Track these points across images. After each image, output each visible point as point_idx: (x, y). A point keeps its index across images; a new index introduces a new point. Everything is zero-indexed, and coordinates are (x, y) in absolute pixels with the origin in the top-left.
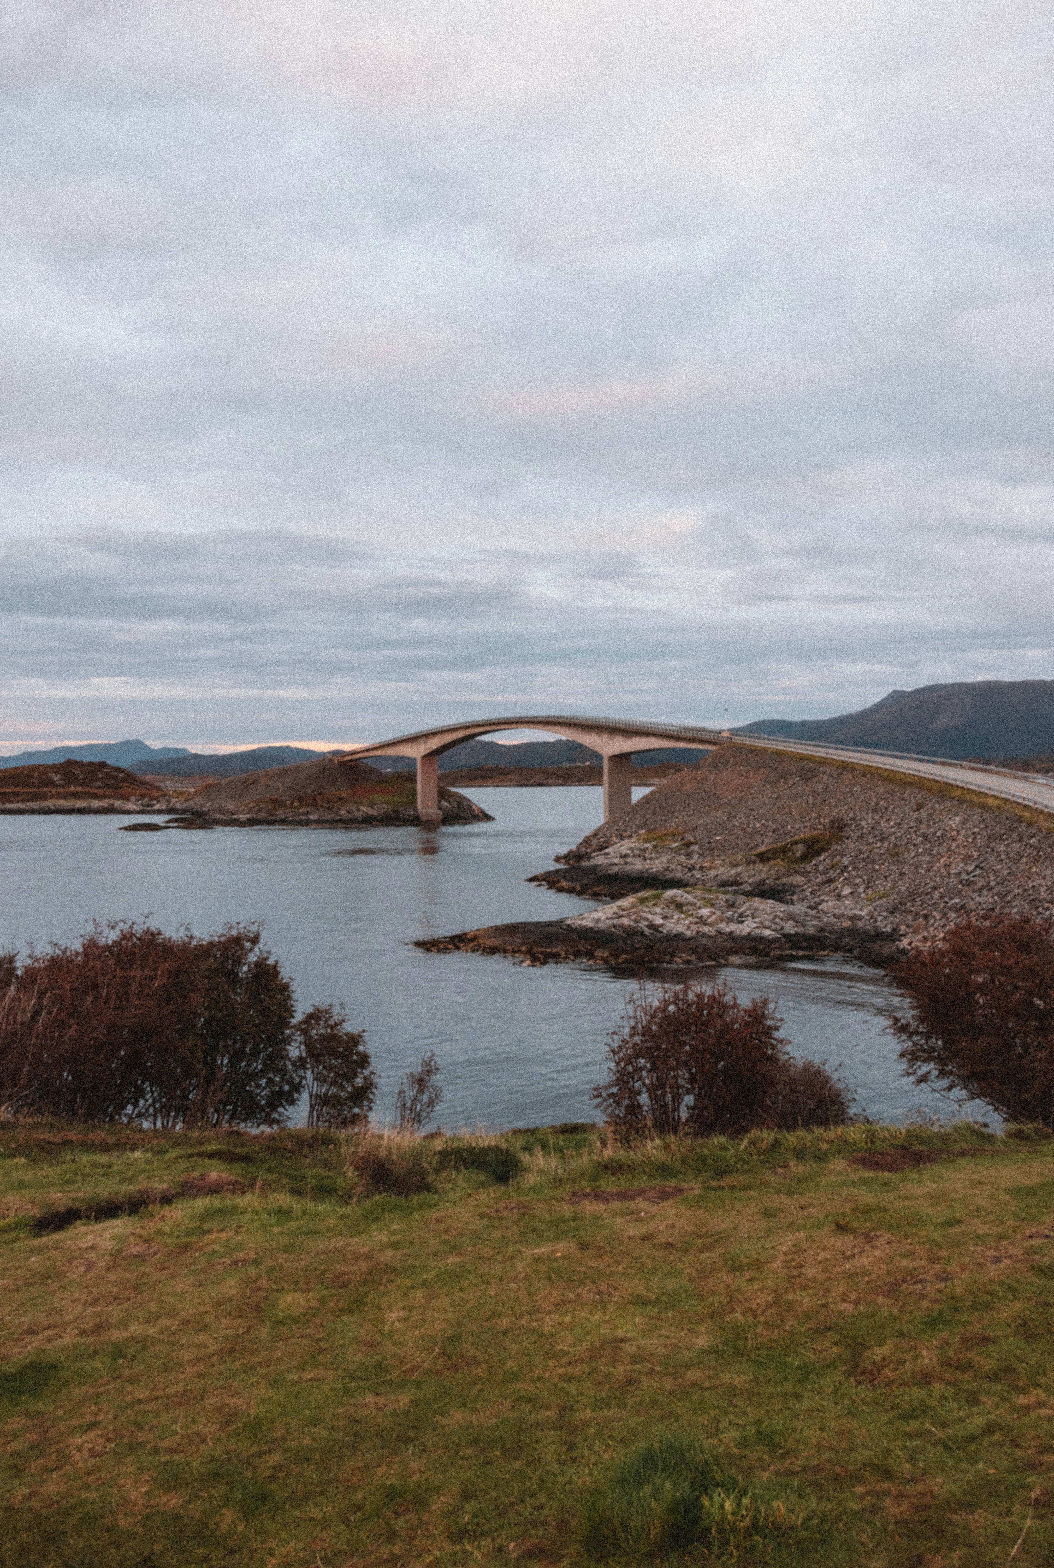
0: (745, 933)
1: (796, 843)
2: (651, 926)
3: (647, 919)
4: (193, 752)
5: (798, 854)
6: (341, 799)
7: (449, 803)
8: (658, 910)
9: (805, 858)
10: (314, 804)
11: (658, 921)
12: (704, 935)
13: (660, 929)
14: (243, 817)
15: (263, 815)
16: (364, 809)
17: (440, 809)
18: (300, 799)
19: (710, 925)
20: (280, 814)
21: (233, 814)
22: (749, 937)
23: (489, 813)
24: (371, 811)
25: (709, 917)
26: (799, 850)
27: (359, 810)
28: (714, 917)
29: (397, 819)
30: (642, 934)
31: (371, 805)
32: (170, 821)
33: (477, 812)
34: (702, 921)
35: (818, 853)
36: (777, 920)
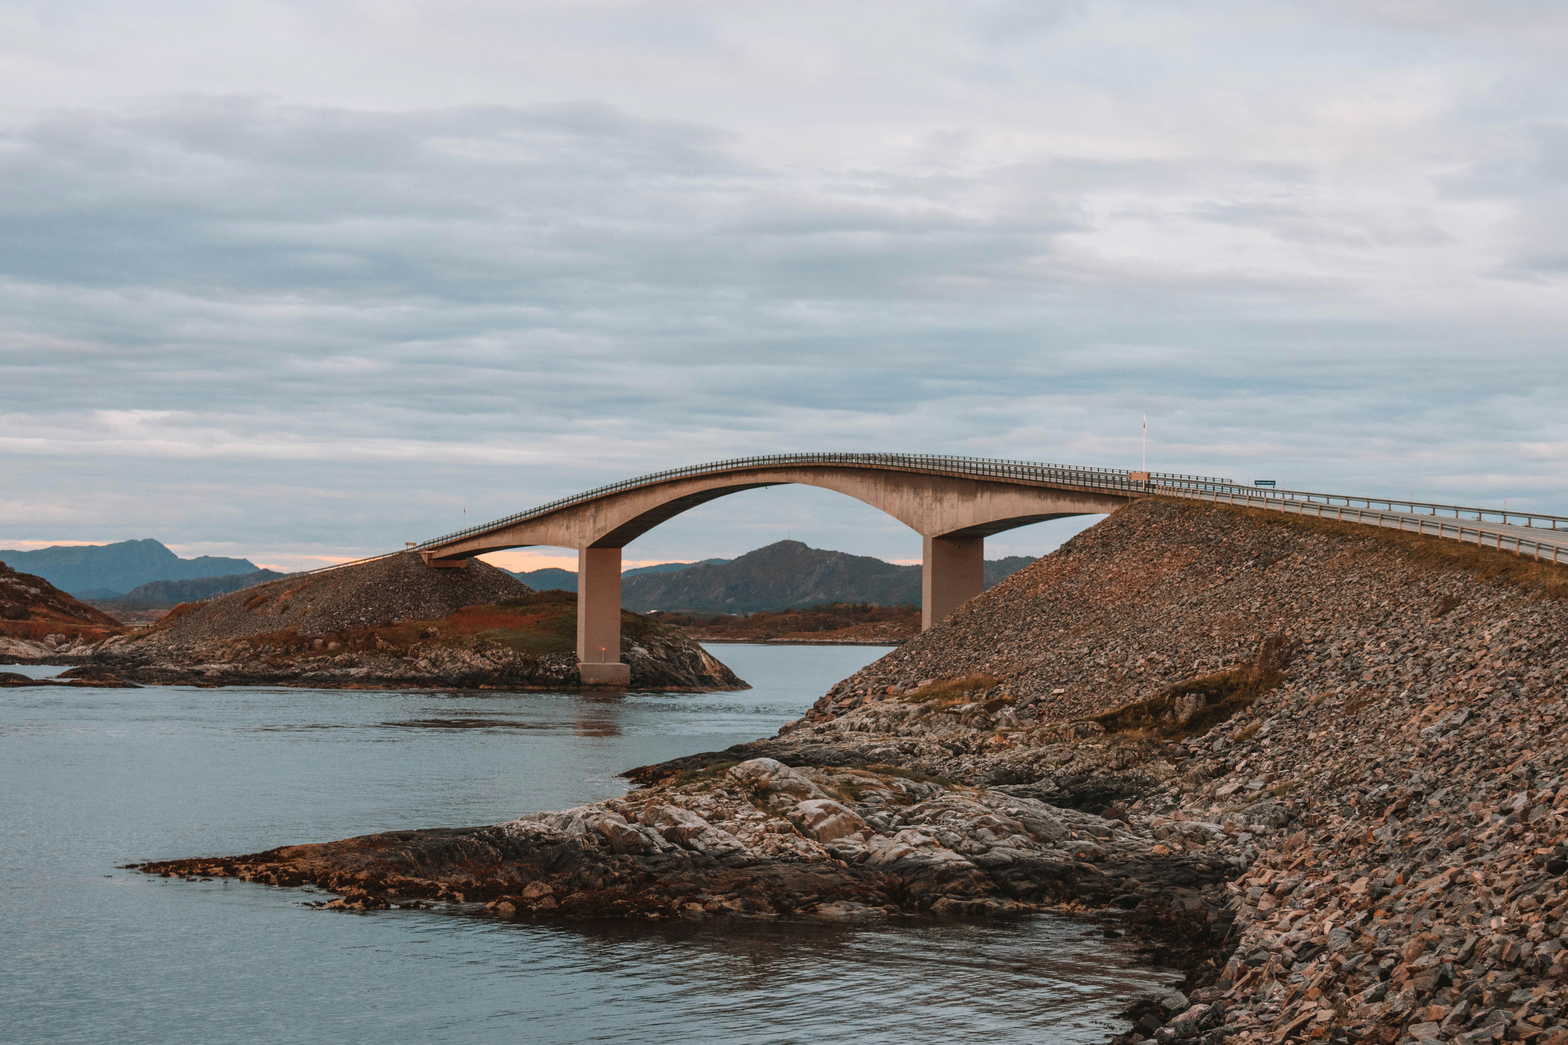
0: (892, 854)
1: (1182, 692)
2: (674, 834)
3: (668, 818)
4: (262, 567)
5: (1183, 717)
6: (425, 636)
7: (650, 650)
8: (705, 799)
9: (1196, 725)
10: (369, 646)
11: (693, 821)
12: (792, 859)
13: (692, 841)
14: (213, 668)
15: (257, 667)
16: (466, 655)
17: (624, 659)
18: (341, 636)
19: (819, 837)
20: (296, 663)
21: (201, 662)
22: (898, 865)
23: (739, 674)
24: (478, 662)
25: (819, 818)
26: (1188, 706)
27: (454, 659)
28: (832, 818)
29: (531, 679)
30: (647, 851)
31: (480, 649)
32: (64, 675)
33: (709, 671)
34: (801, 827)
35: (1222, 714)
36: (983, 831)
